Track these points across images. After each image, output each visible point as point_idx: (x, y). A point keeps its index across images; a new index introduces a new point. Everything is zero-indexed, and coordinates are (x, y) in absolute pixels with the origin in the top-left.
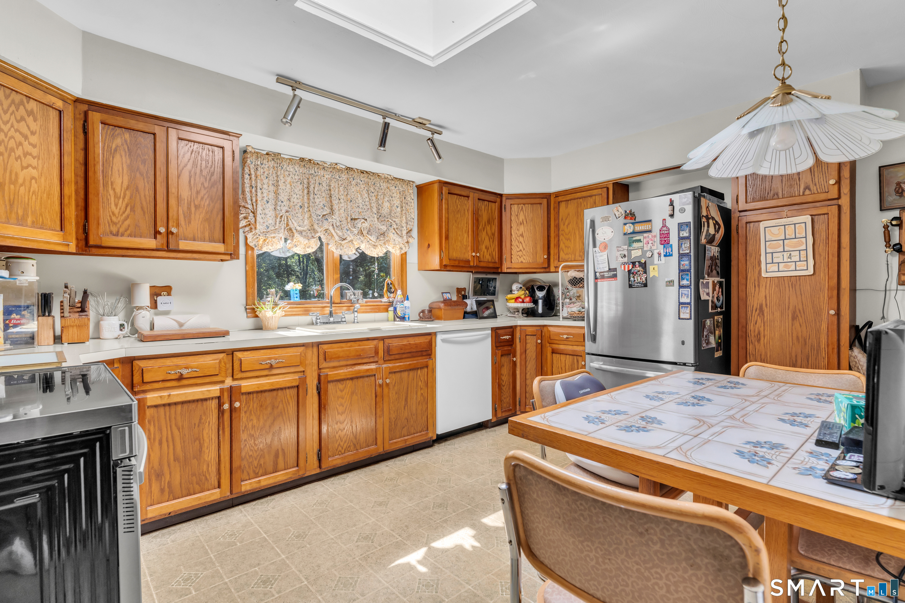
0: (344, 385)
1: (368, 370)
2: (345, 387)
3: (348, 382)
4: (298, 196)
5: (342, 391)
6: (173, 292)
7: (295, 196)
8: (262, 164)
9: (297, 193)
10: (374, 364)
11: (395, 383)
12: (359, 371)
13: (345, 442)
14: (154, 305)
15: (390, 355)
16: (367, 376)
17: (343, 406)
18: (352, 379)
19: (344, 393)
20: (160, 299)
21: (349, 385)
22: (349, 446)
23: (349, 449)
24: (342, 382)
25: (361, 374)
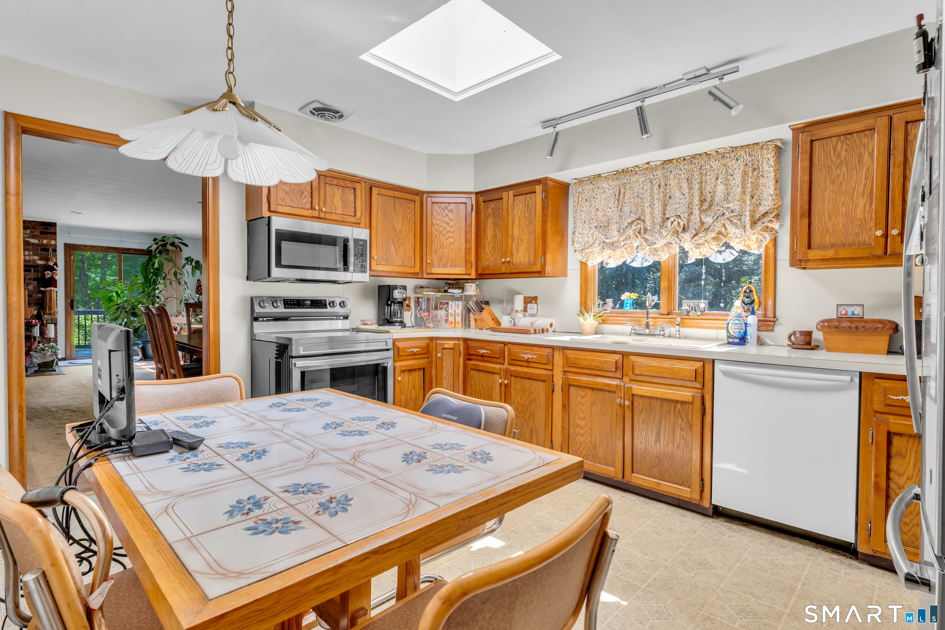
0: (584, 393)
1: (608, 385)
2: (586, 395)
3: (588, 390)
4: (613, 209)
5: (582, 398)
6: (538, 301)
7: (609, 209)
8: (583, 190)
9: (611, 206)
10: (618, 380)
11: (642, 409)
12: (599, 384)
13: (584, 448)
14: (525, 310)
15: (636, 374)
16: (608, 391)
17: (583, 413)
18: (592, 389)
19: (584, 400)
20: (529, 306)
21: (589, 394)
22: (588, 455)
23: (587, 457)
24: (583, 389)
25: (599, 387)
